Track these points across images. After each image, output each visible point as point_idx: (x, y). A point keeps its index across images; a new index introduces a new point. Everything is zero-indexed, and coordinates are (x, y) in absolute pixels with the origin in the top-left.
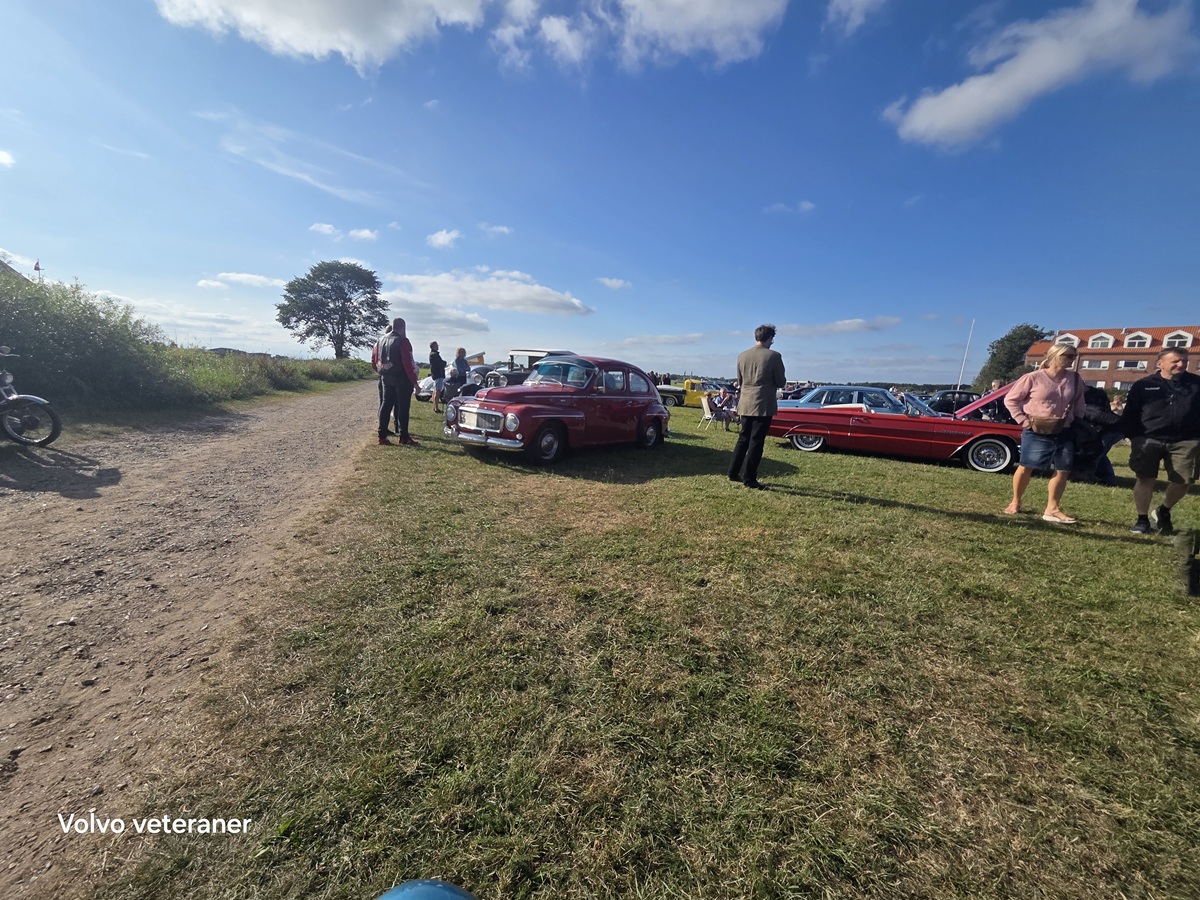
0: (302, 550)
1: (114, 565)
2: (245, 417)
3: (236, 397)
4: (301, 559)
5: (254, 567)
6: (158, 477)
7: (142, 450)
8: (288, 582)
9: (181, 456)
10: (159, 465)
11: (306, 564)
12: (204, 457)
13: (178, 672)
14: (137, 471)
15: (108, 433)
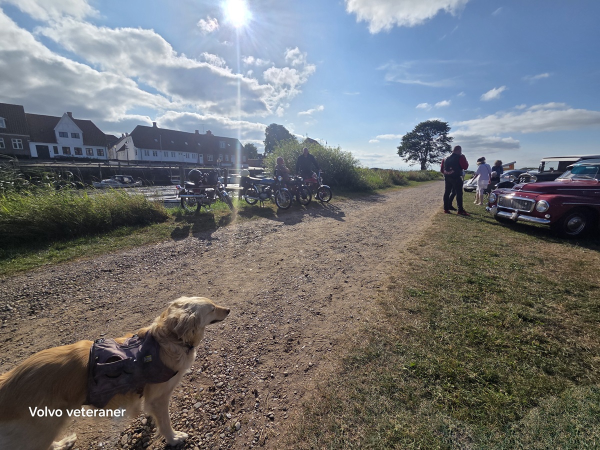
0: (411, 256)
1: (349, 245)
2: (384, 196)
3: (380, 188)
4: (411, 259)
5: (392, 258)
6: (357, 217)
7: (352, 206)
8: (407, 268)
9: (364, 210)
10: (358, 212)
11: (413, 262)
12: (372, 211)
13: (370, 288)
14: (352, 214)
15: (343, 200)
